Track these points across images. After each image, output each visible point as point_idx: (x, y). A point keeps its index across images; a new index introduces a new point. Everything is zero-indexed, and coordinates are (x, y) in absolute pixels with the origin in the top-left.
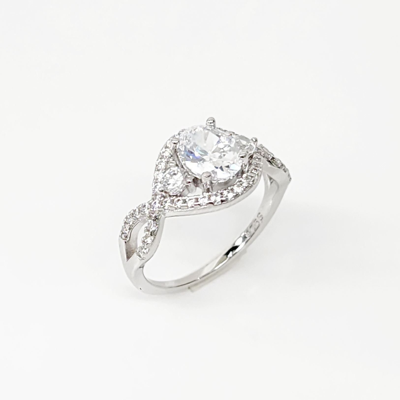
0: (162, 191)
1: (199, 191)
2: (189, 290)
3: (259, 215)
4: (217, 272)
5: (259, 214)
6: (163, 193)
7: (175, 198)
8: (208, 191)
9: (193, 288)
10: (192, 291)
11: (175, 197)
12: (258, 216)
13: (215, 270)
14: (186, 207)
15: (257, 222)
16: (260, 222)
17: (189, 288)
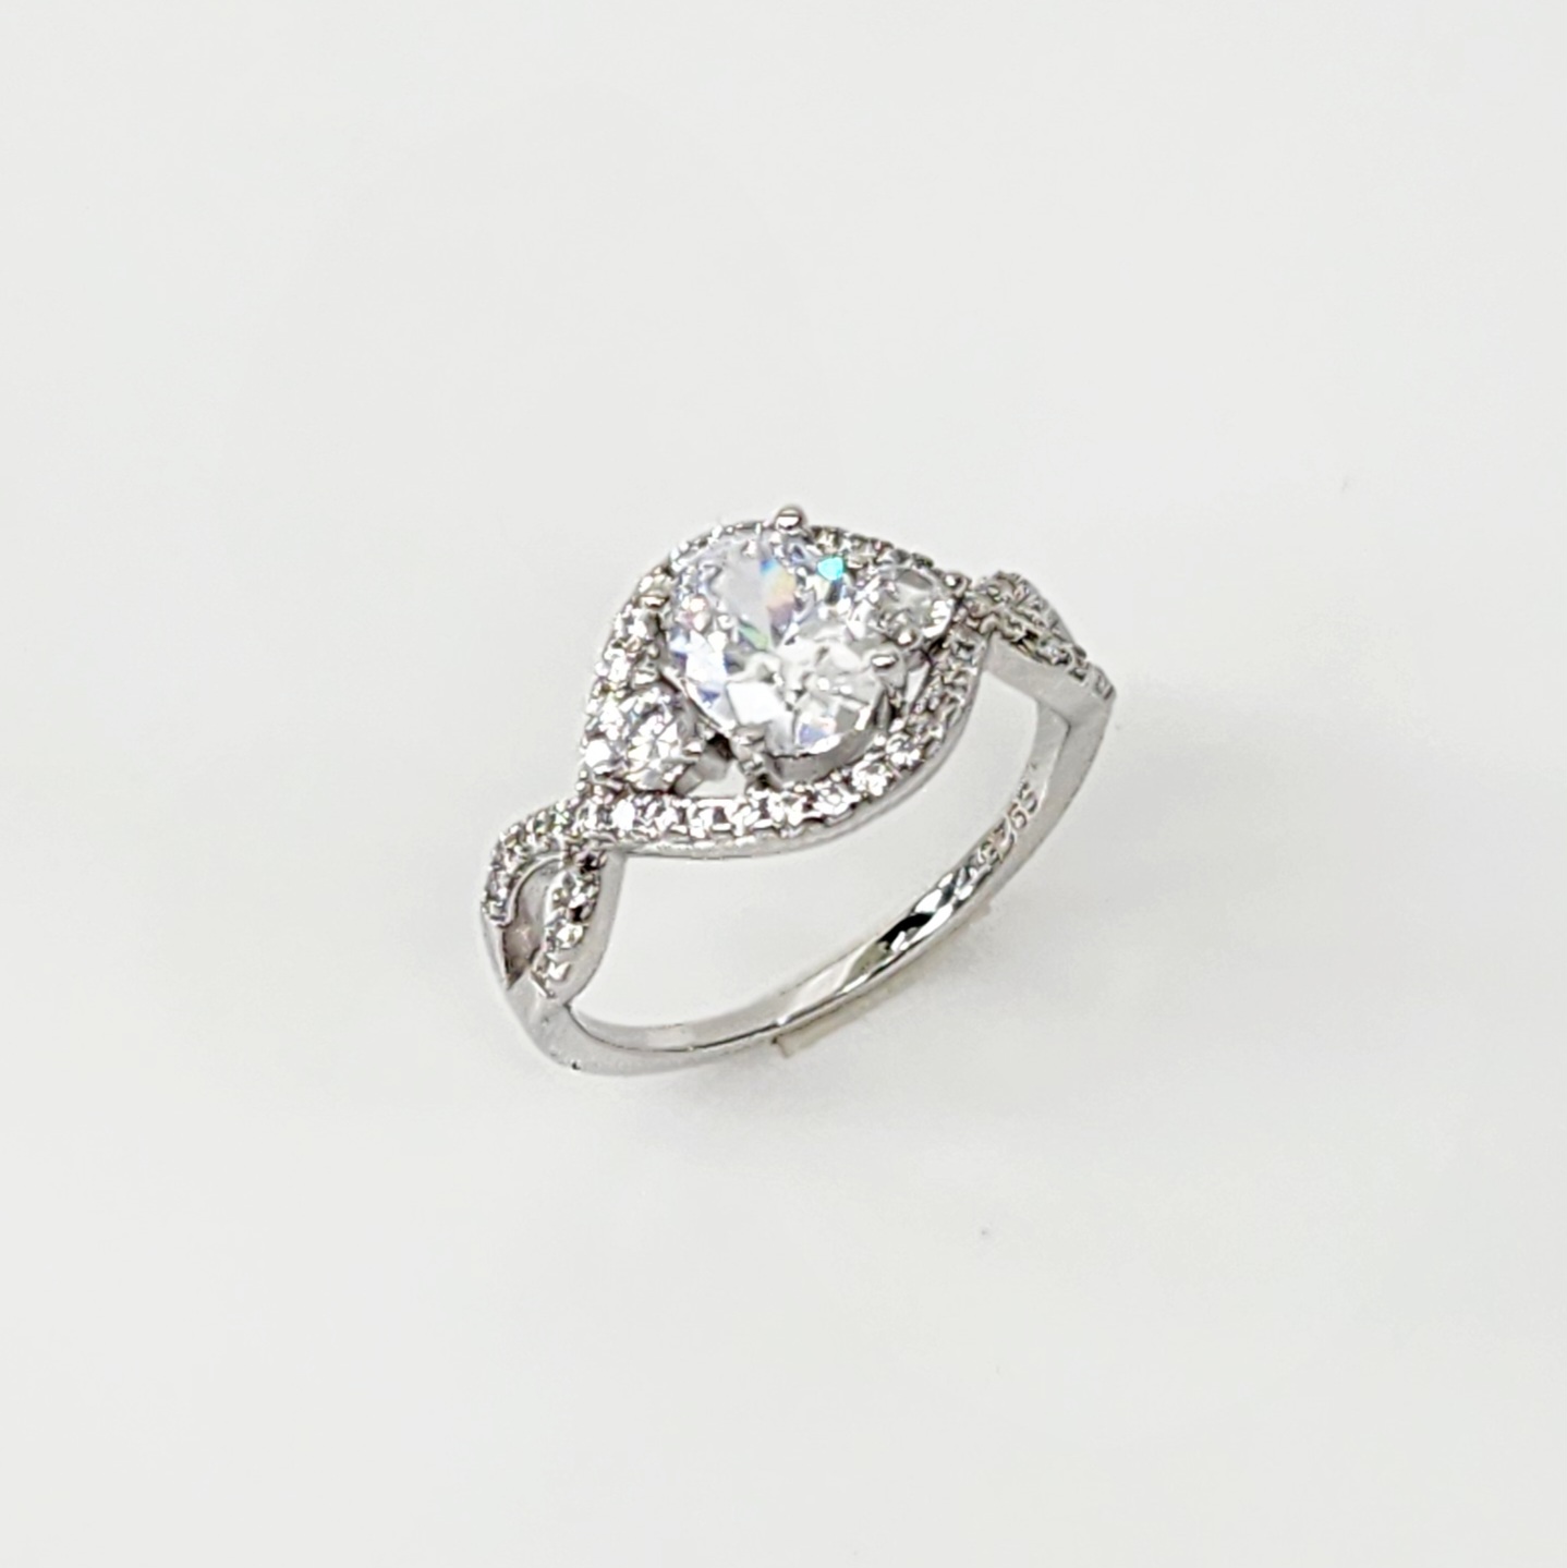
0: (606, 775)
1: (735, 778)
2: (775, 1048)
3: (1025, 793)
4: (849, 1002)
5: (1025, 787)
6: (610, 783)
7: (649, 804)
8: (764, 782)
9: (789, 1042)
10: (786, 1054)
11: (648, 798)
12: (1020, 796)
13: (845, 994)
14: (686, 839)
15: (1019, 814)
16: (1029, 817)
17: (775, 1041)
